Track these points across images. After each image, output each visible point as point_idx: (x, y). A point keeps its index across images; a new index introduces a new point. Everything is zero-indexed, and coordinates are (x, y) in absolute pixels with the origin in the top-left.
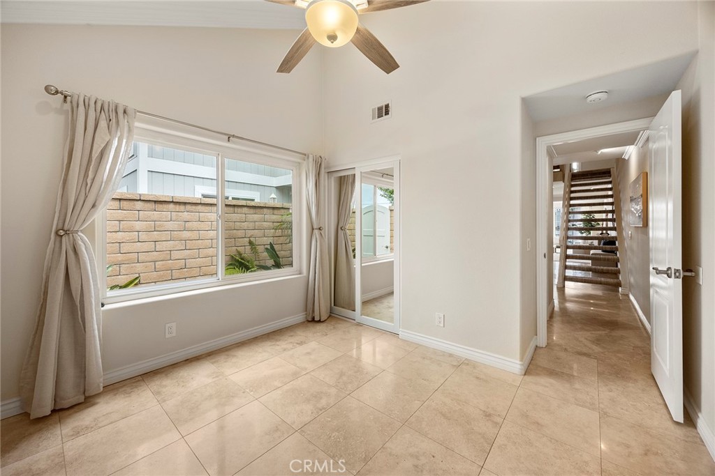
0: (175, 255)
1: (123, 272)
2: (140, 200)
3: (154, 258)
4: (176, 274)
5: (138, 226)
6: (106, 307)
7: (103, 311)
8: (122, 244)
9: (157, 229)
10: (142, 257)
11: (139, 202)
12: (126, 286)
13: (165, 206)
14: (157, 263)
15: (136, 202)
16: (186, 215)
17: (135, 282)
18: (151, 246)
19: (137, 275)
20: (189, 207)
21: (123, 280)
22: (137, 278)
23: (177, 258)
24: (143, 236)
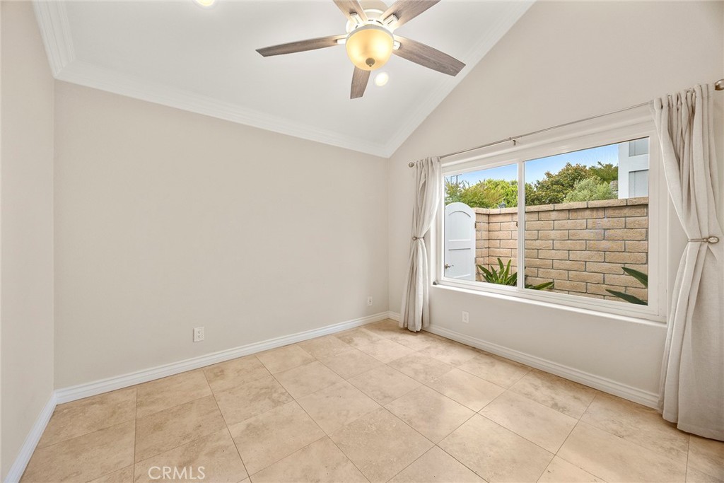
0: (590, 266)
1: (540, 275)
2: (554, 210)
3: (567, 267)
4: (591, 288)
5: (553, 234)
6: (438, 286)
7: (434, 287)
8: (540, 251)
9: (571, 237)
10: (556, 264)
11: (554, 213)
12: (538, 288)
13: (580, 214)
14: (570, 272)
15: (551, 213)
16: (605, 222)
17: (549, 286)
18: (564, 254)
19: (551, 281)
20: (609, 212)
21: (539, 281)
22: (551, 283)
23: (593, 270)
24: (557, 244)
